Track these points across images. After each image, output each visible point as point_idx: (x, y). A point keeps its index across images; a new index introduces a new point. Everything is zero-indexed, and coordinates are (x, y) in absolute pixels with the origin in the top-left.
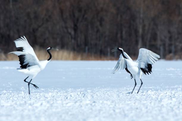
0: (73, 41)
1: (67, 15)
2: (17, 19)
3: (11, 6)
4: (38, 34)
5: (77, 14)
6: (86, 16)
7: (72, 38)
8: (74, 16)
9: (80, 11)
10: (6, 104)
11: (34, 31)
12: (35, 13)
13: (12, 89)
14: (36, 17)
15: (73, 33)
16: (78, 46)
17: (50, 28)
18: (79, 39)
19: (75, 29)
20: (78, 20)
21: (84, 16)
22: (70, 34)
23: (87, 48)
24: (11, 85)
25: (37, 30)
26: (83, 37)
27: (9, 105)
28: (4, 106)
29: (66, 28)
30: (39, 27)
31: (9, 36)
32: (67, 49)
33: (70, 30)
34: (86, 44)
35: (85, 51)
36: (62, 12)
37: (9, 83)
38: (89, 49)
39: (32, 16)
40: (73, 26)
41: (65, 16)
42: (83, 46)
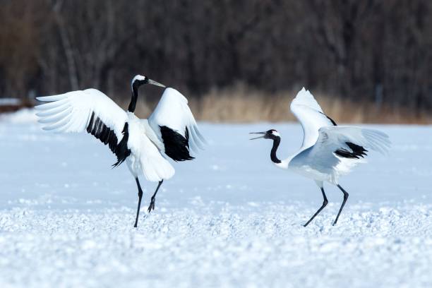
0: (341, 69)
2: (185, 4)
4: (243, 48)
7: (338, 60)
10: (148, 246)
11: (233, 38)
13: (168, 203)
15: (340, 47)
16: (356, 82)
17: (276, 32)
19: (348, 38)
20: (354, 10)
22: (333, 49)
23: (379, 90)
25: (241, 35)
27: (158, 246)
28: (143, 249)
29: (322, 31)
30: (247, 27)
31: (161, 53)
33: (331, 39)
34: (377, 79)
38: (385, 93)
42: (369, 84)
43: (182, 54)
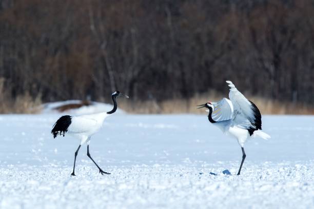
0: (272, 82)
1: (262, 38)
2: (179, 44)
3: (169, 24)
4: (214, 70)
5: (279, 37)
6: (294, 41)
7: (270, 77)
8: (274, 41)
9: (284, 31)
10: (158, 187)
11: (208, 64)
12: (210, 34)
13: (170, 162)
14: (211, 42)
15: (272, 69)
16: (281, 90)
17: (234, 61)
18: (282, 79)
19: (277, 62)
21: (290, 41)
22: (267, 70)
23: (295, 94)
24: (167, 154)
25: (213, 62)
26: (289, 76)
27: (164, 188)
28: (154, 189)
29: (261, 60)
30: (217, 58)
31: (165, 73)
32: (263, 95)
33: (267, 65)
35: (291, 99)
36: (254, 33)
37: (165, 151)
38: (298, 96)
39: (205, 39)
40: (272, 57)
41: (259, 41)
42: (289, 91)
43: (178, 73)
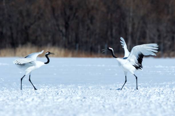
20: (69, 18)
34: (77, 41)
